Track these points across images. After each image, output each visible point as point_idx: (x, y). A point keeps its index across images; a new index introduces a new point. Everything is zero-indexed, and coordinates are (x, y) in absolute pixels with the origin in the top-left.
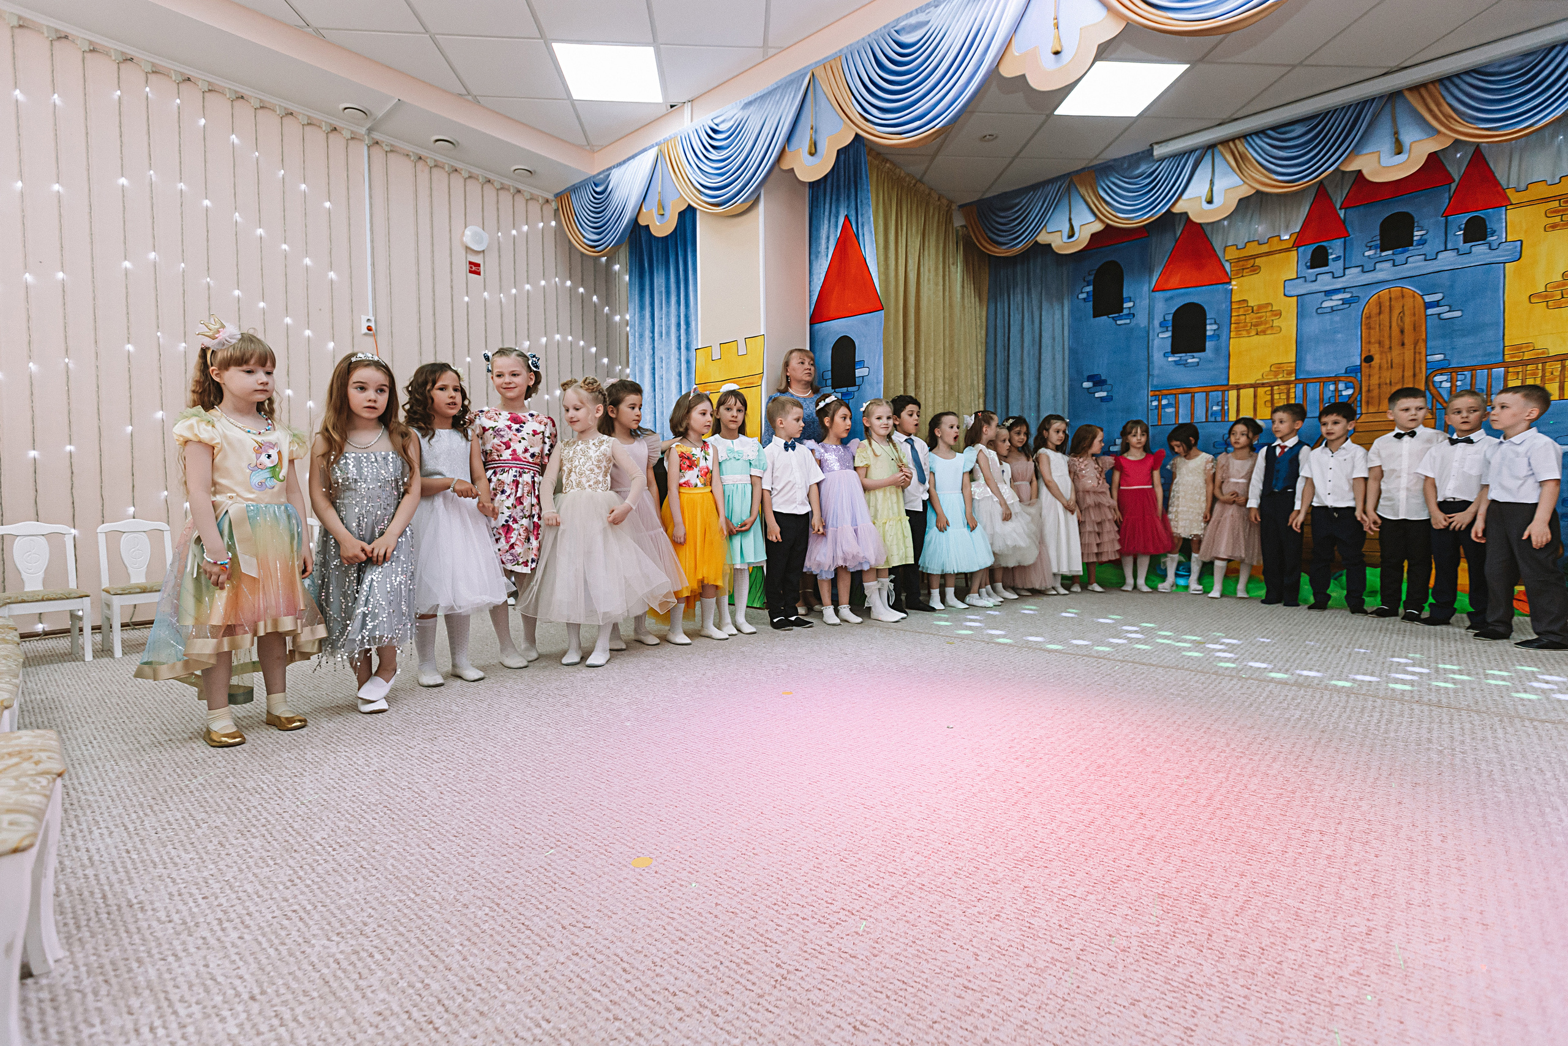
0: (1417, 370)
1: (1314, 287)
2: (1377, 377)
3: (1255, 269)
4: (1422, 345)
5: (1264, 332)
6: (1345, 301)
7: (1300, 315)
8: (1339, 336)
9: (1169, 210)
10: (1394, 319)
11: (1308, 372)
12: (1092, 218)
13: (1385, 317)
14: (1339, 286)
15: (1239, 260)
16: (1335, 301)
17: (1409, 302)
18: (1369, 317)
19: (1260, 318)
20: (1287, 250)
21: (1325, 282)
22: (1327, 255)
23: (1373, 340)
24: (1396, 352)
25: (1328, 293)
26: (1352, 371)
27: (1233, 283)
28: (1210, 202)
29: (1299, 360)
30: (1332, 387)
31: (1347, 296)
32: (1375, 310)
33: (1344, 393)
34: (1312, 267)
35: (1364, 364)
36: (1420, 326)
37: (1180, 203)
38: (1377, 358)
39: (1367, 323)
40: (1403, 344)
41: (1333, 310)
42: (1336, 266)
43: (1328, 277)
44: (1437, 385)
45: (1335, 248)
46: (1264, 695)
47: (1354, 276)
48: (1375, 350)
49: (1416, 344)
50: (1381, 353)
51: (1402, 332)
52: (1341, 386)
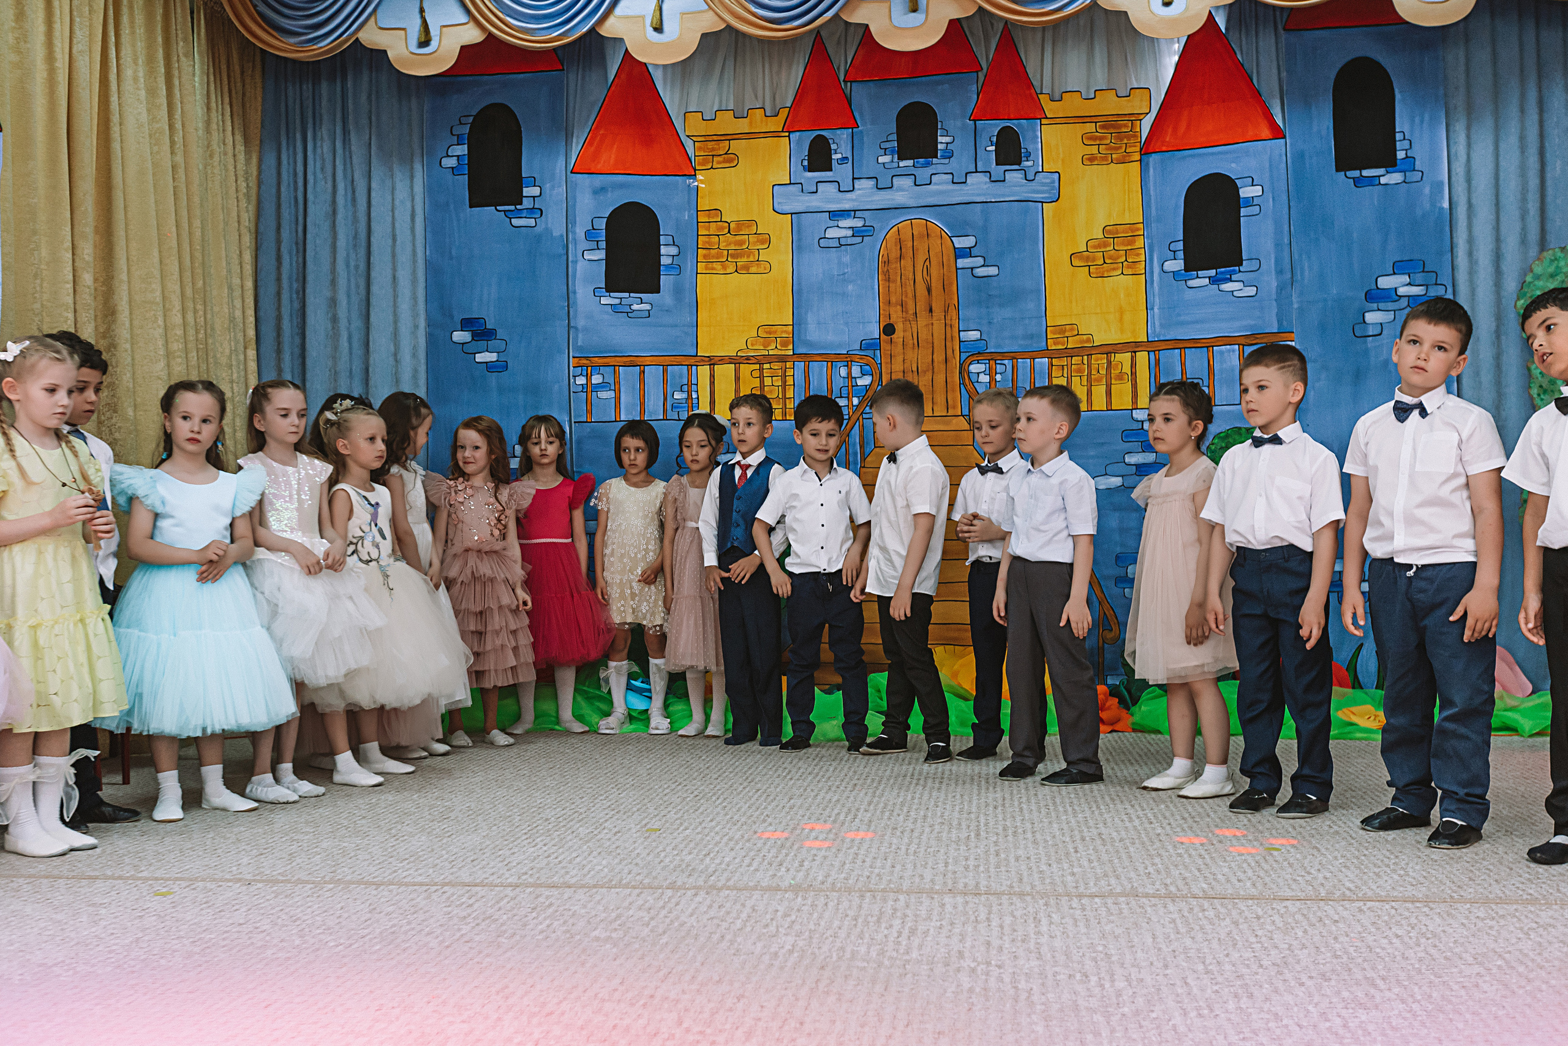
0: (949, 352)
1: (814, 202)
2: (900, 359)
3: (731, 160)
4: (953, 313)
5: (746, 269)
6: (856, 232)
7: (798, 247)
8: (850, 287)
9: (592, 30)
10: (919, 267)
11: (810, 344)
12: (463, 18)
13: (907, 263)
14: (847, 206)
15: (707, 138)
16: (841, 230)
17: (935, 243)
18: (887, 262)
19: (742, 243)
20: (775, 134)
21: (828, 197)
22: (828, 152)
23: (893, 300)
24: (922, 321)
25: (836, 215)
26: (870, 346)
27: (700, 177)
28: (659, 29)
29: (797, 323)
30: (843, 372)
31: (859, 223)
32: (895, 253)
33: (860, 382)
34: (811, 169)
35: (883, 336)
36: (951, 284)
37: (611, 20)
38: (899, 327)
39: (886, 269)
40: (931, 311)
41: (841, 244)
42: (841, 172)
43: (832, 188)
44: (974, 378)
45: (840, 142)
46: (744, 916)
47: (865, 194)
48: (897, 317)
49: (946, 312)
50: (906, 320)
51: (929, 290)
52: (856, 371)
